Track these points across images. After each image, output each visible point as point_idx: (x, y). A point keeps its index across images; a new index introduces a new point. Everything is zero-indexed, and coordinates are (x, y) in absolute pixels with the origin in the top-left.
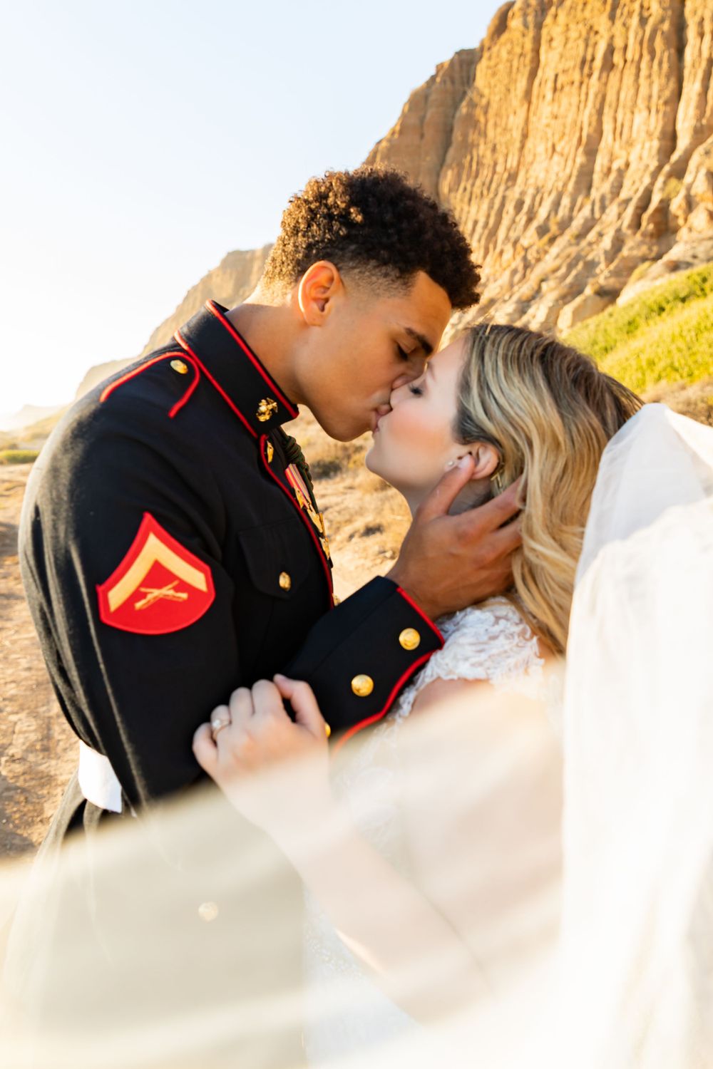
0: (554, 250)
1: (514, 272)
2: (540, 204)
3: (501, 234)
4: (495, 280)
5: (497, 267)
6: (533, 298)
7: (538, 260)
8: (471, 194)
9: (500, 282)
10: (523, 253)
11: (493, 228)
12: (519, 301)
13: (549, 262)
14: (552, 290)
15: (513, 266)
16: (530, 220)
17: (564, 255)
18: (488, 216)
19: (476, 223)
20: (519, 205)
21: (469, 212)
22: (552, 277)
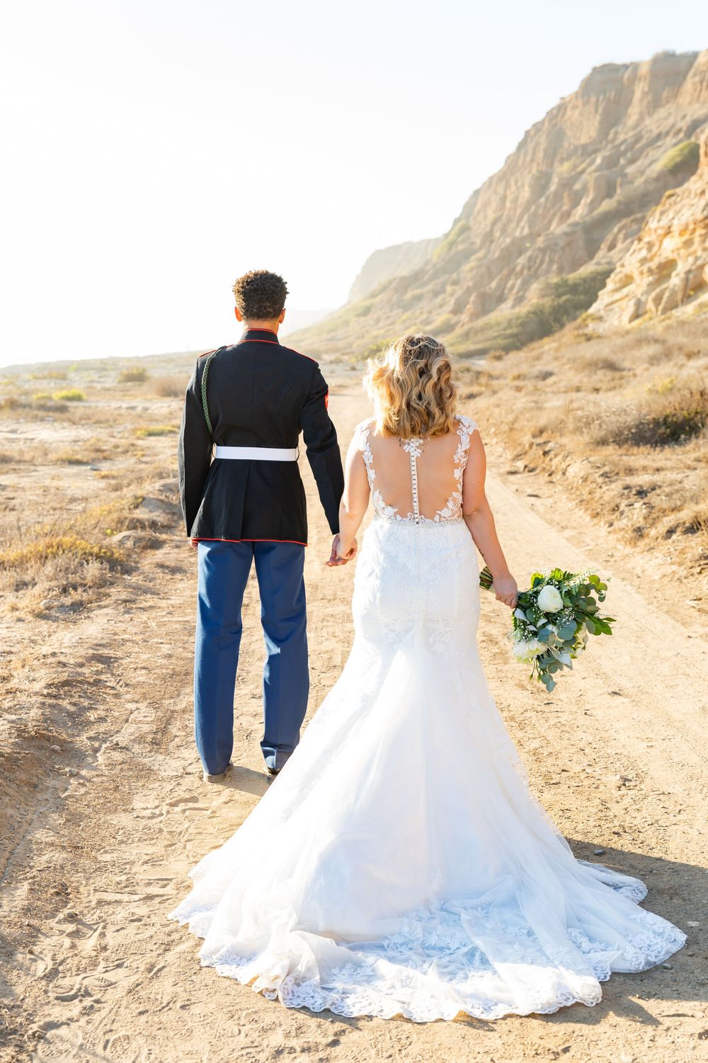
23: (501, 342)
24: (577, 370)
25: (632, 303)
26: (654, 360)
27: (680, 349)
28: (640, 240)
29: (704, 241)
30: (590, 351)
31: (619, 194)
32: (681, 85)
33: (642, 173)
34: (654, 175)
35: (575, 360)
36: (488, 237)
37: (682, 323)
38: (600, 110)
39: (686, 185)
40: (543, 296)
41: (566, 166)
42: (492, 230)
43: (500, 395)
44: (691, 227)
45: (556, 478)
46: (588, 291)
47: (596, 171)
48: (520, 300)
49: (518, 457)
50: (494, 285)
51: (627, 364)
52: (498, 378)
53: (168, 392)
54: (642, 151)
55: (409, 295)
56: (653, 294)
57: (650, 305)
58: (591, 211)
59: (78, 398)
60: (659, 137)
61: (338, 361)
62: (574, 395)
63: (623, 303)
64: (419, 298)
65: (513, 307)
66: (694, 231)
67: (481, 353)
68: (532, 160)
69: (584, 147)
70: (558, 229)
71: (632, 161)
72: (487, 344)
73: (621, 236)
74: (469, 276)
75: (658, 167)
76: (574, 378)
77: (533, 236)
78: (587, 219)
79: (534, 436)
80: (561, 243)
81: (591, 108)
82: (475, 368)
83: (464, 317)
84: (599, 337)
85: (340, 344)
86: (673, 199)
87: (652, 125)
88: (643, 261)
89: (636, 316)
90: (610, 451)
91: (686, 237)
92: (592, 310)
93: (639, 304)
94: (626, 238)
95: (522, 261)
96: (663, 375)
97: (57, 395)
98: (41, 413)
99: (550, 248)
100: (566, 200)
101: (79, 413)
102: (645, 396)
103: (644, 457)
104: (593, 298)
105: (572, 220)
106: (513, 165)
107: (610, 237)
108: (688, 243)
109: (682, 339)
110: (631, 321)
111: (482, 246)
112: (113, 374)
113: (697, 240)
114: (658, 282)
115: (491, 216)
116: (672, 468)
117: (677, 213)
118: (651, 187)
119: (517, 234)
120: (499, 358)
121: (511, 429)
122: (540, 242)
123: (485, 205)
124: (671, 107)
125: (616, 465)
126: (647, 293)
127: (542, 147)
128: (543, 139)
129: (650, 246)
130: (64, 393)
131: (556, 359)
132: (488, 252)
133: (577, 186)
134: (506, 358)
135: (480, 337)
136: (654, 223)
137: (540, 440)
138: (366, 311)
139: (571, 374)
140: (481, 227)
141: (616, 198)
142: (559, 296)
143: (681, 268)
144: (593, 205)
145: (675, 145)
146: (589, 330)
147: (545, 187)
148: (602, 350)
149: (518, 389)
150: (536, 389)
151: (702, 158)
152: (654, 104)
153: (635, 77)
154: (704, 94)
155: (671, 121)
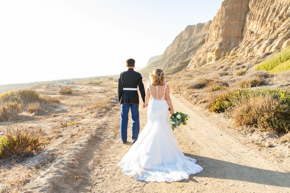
0: (284, 24)
1: (270, 31)
2: (281, 9)
3: (267, 19)
4: (264, 34)
5: (265, 29)
6: (275, 39)
7: (278, 27)
8: (259, 7)
9: (265, 34)
10: (273, 25)
11: (265, 17)
12: (270, 40)
13: (281, 28)
14: (281, 36)
15: (270, 29)
16: (277, 14)
17: (286, 25)
18: (264, 13)
19: (260, 16)
20: (274, 10)
21: (258, 13)
22: (282, 32)
23: (172, 72)
24: (185, 77)
25: (194, 65)
26: (198, 75)
27: (202, 73)
28: (195, 55)
29: (206, 55)
30: (187, 73)
31: (192, 47)
32: (202, 29)
33: (196, 44)
34: (198, 44)
35: (184, 75)
36: (170, 55)
37: (203, 69)
40: (179, 64)
41: (183, 43)
42: (170, 54)
43: (172, 81)
44: (204, 52)
45: (181, 94)
46: (187, 63)
47: (188, 43)
48: (175, 65)
49: (175, 91)
50: (171, 63)
51: (193, 76)
52: (172, 78)
53: (116, 81)
54: (196, 40)
55: (156, 65)
56: (198, 64)
57: (197, 66)
58: (187, 50)
59: (102, 82)
60: (198, 37)
61: (145, 76)
62: (184, 81)
63: (193, 65)
64: (158, 65)
65: (174, 66)
67: (169, 74)
68: (177, 42)
69: (186, 39)
70: (181, 53)
71: (194, 42)
72: (170, 73)
73: (192, 54)
74: (167, 61)
75: (198, 42)
76: (185, 78)
77: (177, 54)
78: (187, 51)
79: (178, 87)
80: (182, 55)
81: (187, 33)
82: (168, 77)
83: (166, 68)
84: (189, 71)
85: (145, 73)
86: (201, 48)
87: (197, 35)
88: (196, 58)
89: (195, 67)
90: (191, 89)
92: (187, 67)
93: (195, 65)
94: (193, 54)
95: (175, 58)
96: (199, 77)
97: (98, 82)
98: (95, 85)
99: (180, 56)
100: (183, 48)
101: (102, 84)
102: (197, 81)
103: (196, 91)
104: (188, 65)
105: (184, 52)
106: (174, 43)
107: (190, 54)
108: (203, 55)
109: (202, 71)
110: (194, 68)
111: (169, 56)
112: (107, 78)
113: (205, 55)
114: (198, 62)
115: (170, 51)
116: (201, 92)
117: (201, 50)
118: (197, 46)
119: (175, 54)
120: (172, 75)
121: (174, 86)
122: (179, 55)
123: (169, 49)
124: (200, 32)
125: (191, 92)
126: (197, 64)
127: (179, 39)
128: (179, 38)
129: (197, 56)
130: (99, 81)
131: (181, 75)
132: (170, 57)
133: (185, 46)
134: (173, 75)
135: (168, 71)
136: (198, 52)
137: (179, 88)
138: (149, 67)
139: (184, 77)
140: (169, 53)
141: (191, 48)
142: (182, 64)
143: (202, 59)
144: (187, 49)
145: (201, 39)
146: (187, 70)
147: (179, 46)
148: (189, 73)
149: (175, 80)
150: (178, 80)
151: (206, 41)
152: (198, 32)
153: (194, 28)
154: (206, 30)
155: (200, 35)
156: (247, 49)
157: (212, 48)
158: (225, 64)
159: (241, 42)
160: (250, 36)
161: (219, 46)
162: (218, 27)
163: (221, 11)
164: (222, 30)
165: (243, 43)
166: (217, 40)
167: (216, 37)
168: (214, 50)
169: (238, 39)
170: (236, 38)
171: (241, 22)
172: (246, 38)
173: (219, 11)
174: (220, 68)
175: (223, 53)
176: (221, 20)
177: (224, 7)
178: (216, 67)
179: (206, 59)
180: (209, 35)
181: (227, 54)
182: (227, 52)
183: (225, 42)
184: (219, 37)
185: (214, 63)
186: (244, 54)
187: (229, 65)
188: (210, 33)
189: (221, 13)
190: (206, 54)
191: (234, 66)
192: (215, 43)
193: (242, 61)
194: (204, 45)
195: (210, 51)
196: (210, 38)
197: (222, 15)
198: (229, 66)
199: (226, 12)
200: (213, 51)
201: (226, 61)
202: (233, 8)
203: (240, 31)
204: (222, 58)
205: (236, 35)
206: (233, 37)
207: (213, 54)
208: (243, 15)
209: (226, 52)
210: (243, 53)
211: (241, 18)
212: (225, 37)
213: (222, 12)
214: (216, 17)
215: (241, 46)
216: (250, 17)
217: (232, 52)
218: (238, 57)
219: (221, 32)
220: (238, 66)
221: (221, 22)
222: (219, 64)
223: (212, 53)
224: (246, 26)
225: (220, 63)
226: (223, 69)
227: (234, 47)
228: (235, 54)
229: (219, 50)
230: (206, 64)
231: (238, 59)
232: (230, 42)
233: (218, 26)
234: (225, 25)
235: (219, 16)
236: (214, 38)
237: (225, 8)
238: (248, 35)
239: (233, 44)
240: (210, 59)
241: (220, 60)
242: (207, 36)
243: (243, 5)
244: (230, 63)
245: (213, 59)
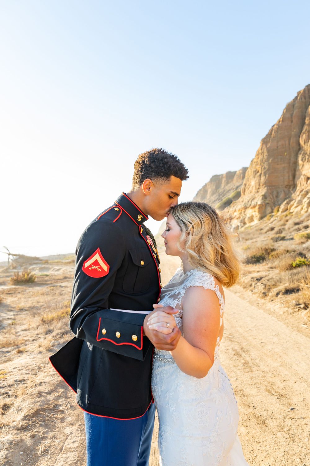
32: (233, 179)
38: (215, 185)
39: (239, 200)
44: (241, 209)
54: (226, 193)
60: (229, 190)
66: (242, 210)
71: (223, 196)
81: (213, 185)
86: (235, 203)
87: (227, 188)
91: (240, 212)
108: (241, 213)
113: (243, 212)
117: (237, 206)
124: (231, 184)
145: (233, 192)
151: (242, 193)
152: (227, 183)
153: (222, 178)
154: (239, 180)
155: (232, 187)
156: (305, 202)
157: (253, 202)
158: (275, 224)
159: (294, 192)
160: (307, 183)
161: (262, 199)
162: (258, 174)
163: (260, 151)
164: (264, 177)
165: (298, 193)
166: (258, 192)
167: (257, 187)
168: (256, 206)
169: (289, 188)
170: (286, 187)
171: (291, 164)
172: (300, 186)
173: (258, 151)
174: (268, 231)
175: (269, 209)
176: (262, 163)
177: (264, 146)
178: (261, 229)
179: (244, 219)
180: (245, 185)
181: (275, 210)
182: (275, 207)
183: (270, 193)
184: (261, 187)
185: (258, 224)
186: (302, 209)
187: (282, 225)
188: (247, 182)
189: (261, 154)
190: (245, 212)
191: (291, 226)
192: (256, 195)
193: (302, 219)
194: (240, 199)
195: (251, 207)
196: (248, 189)
197: (263, 156)
198: (283, 227)
199: (268, 151)
200: (254, 207)
201: (275, 220)
202: (277, 147)
203: (291, 177)
204: (268, 216)
205: (286, 183)
206: (282, 185)
207: (255, 211)
208: (293, 155)
209: (273, 208)
210: (299, 208)
211: (290, 159)
212: (269, 186)
213: (263, 153)
214: (255, 160)
215: (294, 198)
216: (303, 158)
217: (282, 207)
218: (294, 214)
219: (263, 180)
220: (297, 227)
221: (262, 166)
222: (266, 225)
223: (253, 210)
224: (299, 170)
225: (266, 223)
226: (274, 232)
227: (284, 200)
228: (287, 209)
229: (263, 205)
230: (246, 226)
231: (293, 216)
232: (278, 193)
233: (258, 172)
234: (268, 170)
235: (258, 158)
236: (254, 188)
237: (266, 147)
238: (304, 182)
239: (282, 195)
240: (251, 219)
241: (265, 219)
242: (243, 187)
243: (291, 141)
244: (282, 222)
245: (256, 218)
